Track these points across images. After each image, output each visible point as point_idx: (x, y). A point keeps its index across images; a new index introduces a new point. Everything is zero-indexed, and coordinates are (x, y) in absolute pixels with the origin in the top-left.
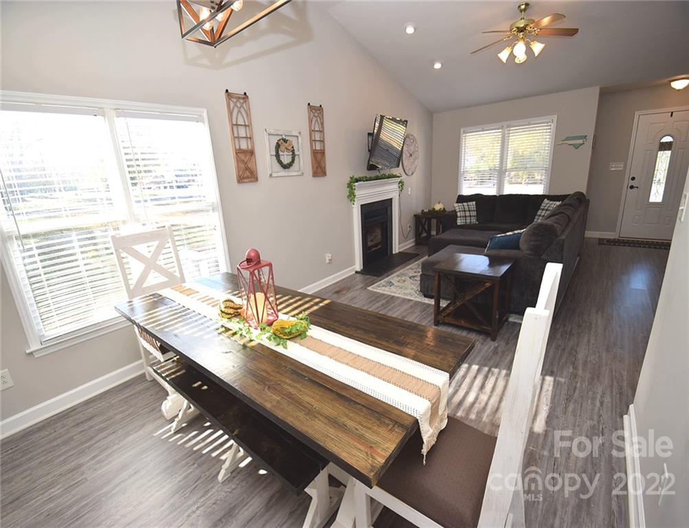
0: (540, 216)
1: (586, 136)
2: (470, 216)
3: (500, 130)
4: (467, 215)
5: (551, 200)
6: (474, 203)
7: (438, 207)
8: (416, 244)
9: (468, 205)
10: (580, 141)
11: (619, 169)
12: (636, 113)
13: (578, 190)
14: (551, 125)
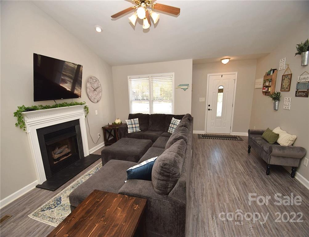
0: (171, 127)
1: (188, 85)
2: (136, 127)
3: (148, 79)
4: (133, 127)
5: (176, 119)
6: (137, 119)
7: (118, 121)
8: (105, 145)
9: (134, 121)
10: (186, 87)
11: (203, 101)
12: (208, 74)
13: (188, 113)
14: (172, 78)
